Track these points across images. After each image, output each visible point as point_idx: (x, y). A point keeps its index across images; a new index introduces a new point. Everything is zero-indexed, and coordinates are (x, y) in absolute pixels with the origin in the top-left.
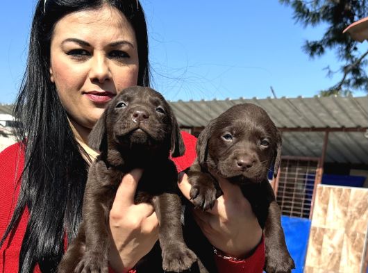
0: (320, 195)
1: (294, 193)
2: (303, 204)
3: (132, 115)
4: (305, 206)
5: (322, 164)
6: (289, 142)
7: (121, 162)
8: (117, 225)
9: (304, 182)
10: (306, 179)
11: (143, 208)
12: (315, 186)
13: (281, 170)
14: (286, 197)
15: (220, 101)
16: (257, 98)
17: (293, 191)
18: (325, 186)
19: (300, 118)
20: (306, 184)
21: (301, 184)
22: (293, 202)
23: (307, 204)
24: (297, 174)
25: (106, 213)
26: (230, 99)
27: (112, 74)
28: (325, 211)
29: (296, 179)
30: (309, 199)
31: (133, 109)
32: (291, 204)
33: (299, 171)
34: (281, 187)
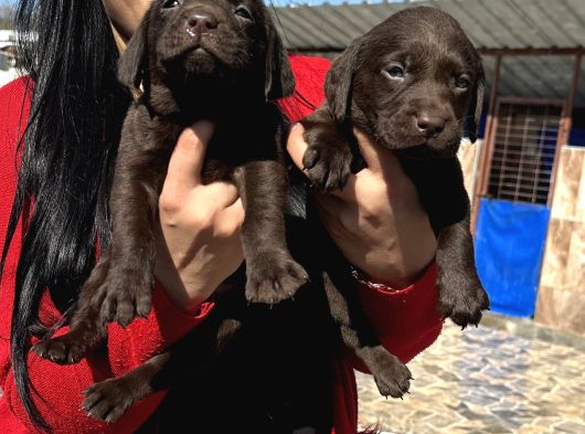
0: (566, 165)
1: (521, 161)
2: (536, 180)
3: (186, 23)
4: (540, 184)
5: (570, 110)
6: (512, 73)
7: (172, 107)
8: (172, 222)
9: (539, 141)
10: (542, 138)
11: (219, 191)
12: (557, 148)
13: (500, 122)
14: (508, 169)
17: (519, 157)
18: (574, 150)
19: (533, 32)
20: (541, 146)
21: (534, 145)
22: (519, 177)
23: (543, 180)
24: (526, 128)
25: (152, 201)
28: (575, 191)
29: (525, 136)
30: (546, 172)
31: (190, 11)
32: (515, 181)
33: (531, 124)
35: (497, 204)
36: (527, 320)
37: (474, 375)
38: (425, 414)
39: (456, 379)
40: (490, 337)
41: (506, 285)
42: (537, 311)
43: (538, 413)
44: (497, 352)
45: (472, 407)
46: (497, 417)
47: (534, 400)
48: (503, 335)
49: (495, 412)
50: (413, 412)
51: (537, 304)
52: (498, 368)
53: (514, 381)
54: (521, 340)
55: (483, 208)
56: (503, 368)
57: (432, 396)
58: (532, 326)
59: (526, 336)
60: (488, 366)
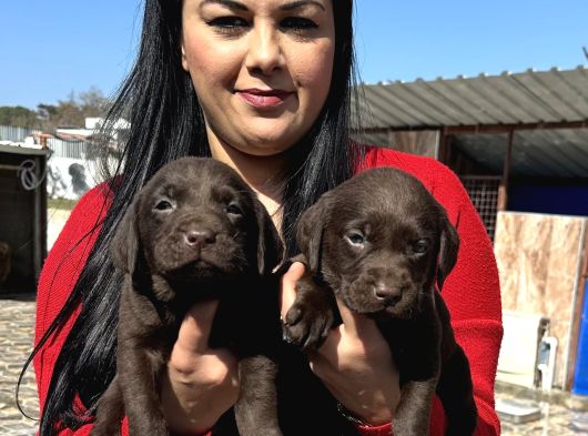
3: (186, 239)
15: (491, 77)
16: (560, 69)
26: (510, 73)
27: (286, 59)
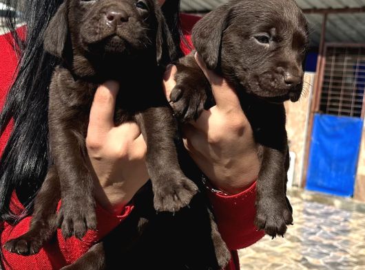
1: (343, 87)
2: (353, 100)
3: (106, 17)
4: (356, 103)
6: (335, 25)
9: (354, 73)
10: (357, 71)
13: (327, 60)
14: (333, 93)
17: (341, 84)
20: (356, 76)
21: (350, 76)
22: (341, 99)
23: (358, 100)
24: (345, 64)
29: (345, 70)
30: (360, 95)
32: (338, 101)
33: (349, 61)
34: (327, 80)
35: (326, 117)
36: (348, 199)
37: (312, 238)
38: (277, 265)
39: (299, 241)
40: (323, 210)
41: (334, 174)
42: (356, 192)
43: (357, 263)
44: (328, 221)
45: (310, 260)
46: (328, 266)
47: (354, 254)
48: (332, 209)
49: (327, 263)
50: (269, 264)
51: (355, 187)
52: (328, 232)
53: (340, 241)
54: (344, 212)
55: (316, 121)
56: (332, 232)
57: (283, 253)
58: (352, 203)
59: (349, 210)
60: (321, 231)
